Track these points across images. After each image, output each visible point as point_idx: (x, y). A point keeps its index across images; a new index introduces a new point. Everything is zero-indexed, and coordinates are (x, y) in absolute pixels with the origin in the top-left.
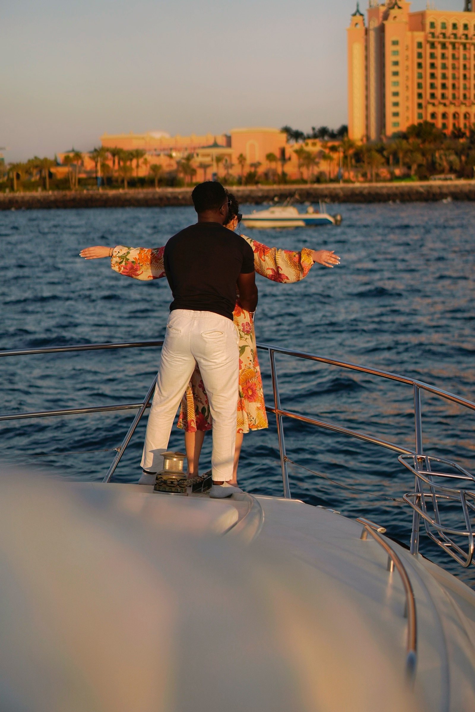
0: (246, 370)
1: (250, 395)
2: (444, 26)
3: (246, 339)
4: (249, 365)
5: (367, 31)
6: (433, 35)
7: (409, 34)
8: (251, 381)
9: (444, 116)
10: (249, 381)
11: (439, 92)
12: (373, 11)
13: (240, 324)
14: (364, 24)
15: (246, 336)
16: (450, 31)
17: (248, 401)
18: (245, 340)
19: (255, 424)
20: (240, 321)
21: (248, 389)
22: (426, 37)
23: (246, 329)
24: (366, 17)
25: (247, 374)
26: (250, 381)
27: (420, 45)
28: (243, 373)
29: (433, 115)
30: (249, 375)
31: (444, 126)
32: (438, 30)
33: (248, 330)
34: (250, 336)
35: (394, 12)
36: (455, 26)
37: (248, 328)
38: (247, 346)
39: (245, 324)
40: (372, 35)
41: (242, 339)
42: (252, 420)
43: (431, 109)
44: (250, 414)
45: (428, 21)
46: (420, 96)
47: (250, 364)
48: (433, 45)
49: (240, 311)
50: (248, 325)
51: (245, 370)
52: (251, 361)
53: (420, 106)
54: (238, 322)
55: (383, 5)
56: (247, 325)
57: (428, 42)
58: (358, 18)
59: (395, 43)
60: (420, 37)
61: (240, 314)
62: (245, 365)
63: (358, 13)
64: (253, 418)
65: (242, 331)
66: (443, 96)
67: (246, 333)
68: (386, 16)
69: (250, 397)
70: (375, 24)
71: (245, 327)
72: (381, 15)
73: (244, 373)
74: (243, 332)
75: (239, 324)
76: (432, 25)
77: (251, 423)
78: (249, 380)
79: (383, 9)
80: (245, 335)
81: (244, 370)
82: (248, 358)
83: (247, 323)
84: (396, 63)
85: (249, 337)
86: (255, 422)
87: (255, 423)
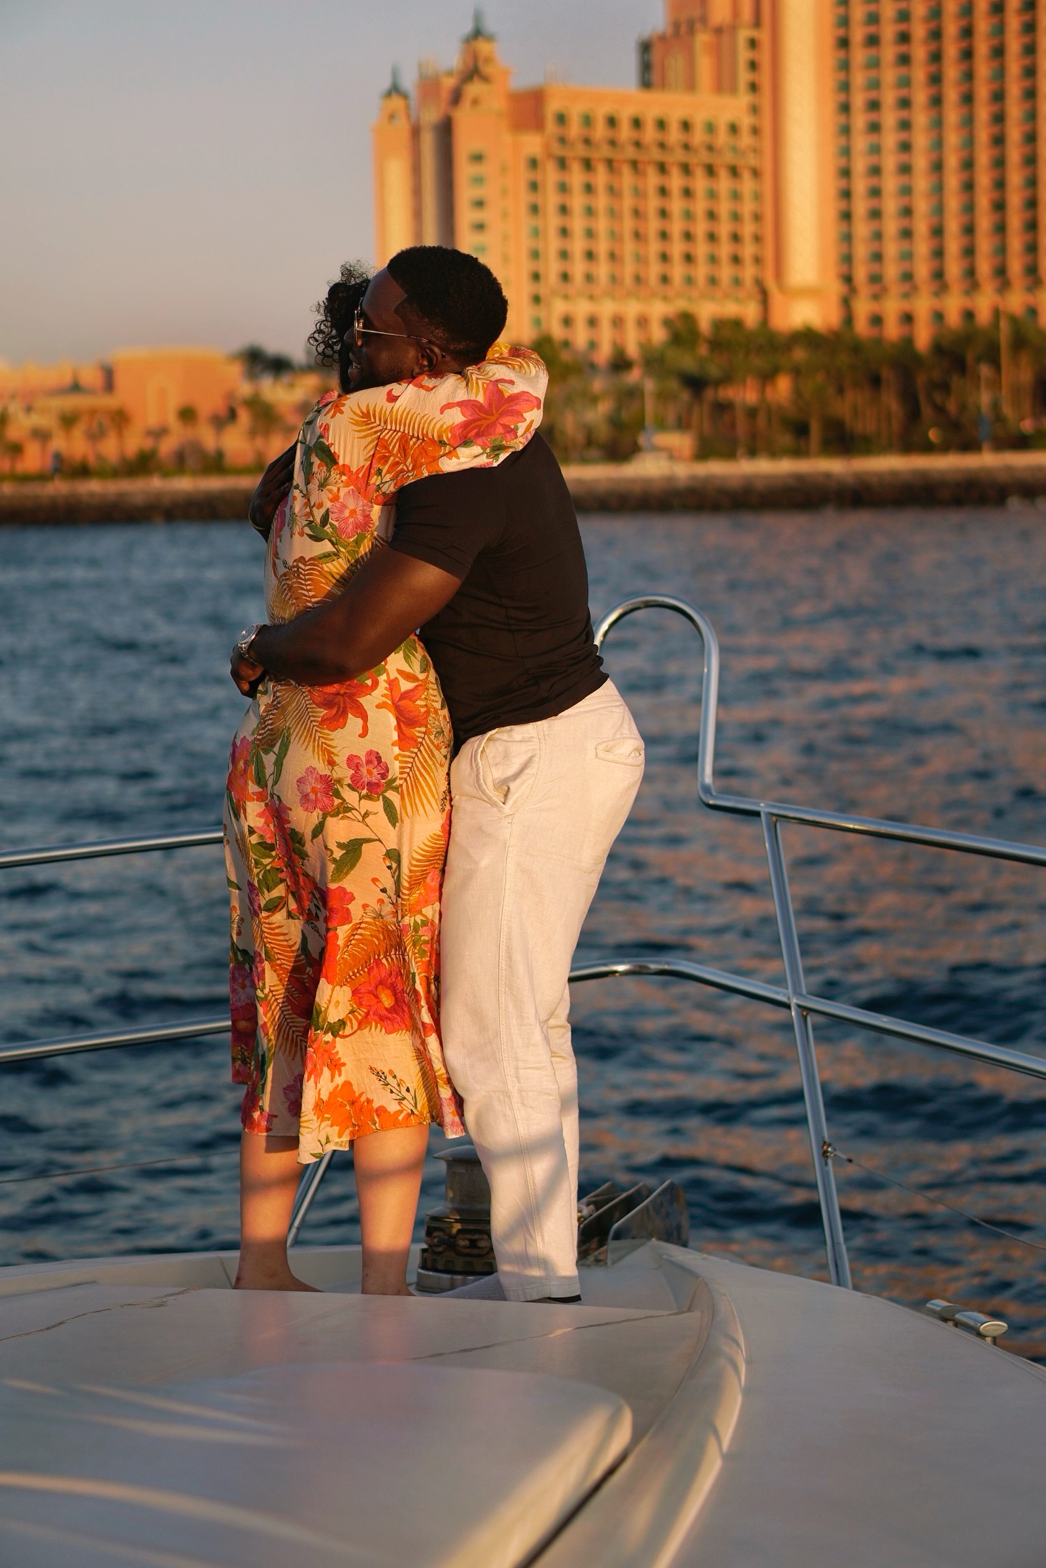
0: (366, 923)
1: (386, 1009)
2: (588, 121)
3: (366, 815)
4: (377, 907)
5: (416, 132)
6: (562, 140)
7: (507, 138)
8: (387, 960)
9: (592, 322)
10: (378, 962)
11: (578, 268)
12: (429, 85)
13: (341, 759)
14: (408, 116)
15: (366, 805)
16: (600, 131)
17: (383, 1030)
18: (361, 819)
19: (416, 1112)
20: (338, 749)
21: (376, 988)
22: (547, 147)
23: (366, 779)
24: (413, 103)
25: (370, 938)
26: (384, 961)
27: (533, 163)
28: (357, 937)
29: (567, 321)
30: (378, 939)
31: (593, 345)
32: (575, 130)
33: (374, 780)
34: (381, 803)
35: (474, 89)
36: (612, 122)
37: (375, 772)
38: (368, 841)
39: (364, 759)
40: (428, 142)
41: (349, 814)
42: (404, 1098)
43: (559, 307)
44: (395, 1077)
45: (552, 107)
46: (536, 277)
47: (381, 901)
48: (562, 163)
49: (345, 707)
50: (376, 763)
51: (363, 925)
52: (384, 891)
53: (536, 299)
54: (330, 753)
55: (450, 73)
56: (369, 762)
57: (550, 156)
58: (397, 103)
59: (478, 158)
60: (533, 144)
61: (346, 718)
62: (365, 906)
63: (395, 90)
64: (408, 1090)
65: (349, 785)
66: (589, 278)
67: (364, 792)
68: (456, 97)
69: (389, 1015)
70: (431, 116)
71: (364, 770)
72: (445, 95)
73: (361, 934)
74: (354, 790)
75: (335, 758)
76: (561, 119)
77: (399, 1108)
78: (379, 956)
79: (449, 83)
80: (363, 801)
81: (361, 923)
82: (374, 880)
83: (370, 753)
84: (480, 204)
85: (378, 806)
86: (416, 1104)
87: (416, 1107)
